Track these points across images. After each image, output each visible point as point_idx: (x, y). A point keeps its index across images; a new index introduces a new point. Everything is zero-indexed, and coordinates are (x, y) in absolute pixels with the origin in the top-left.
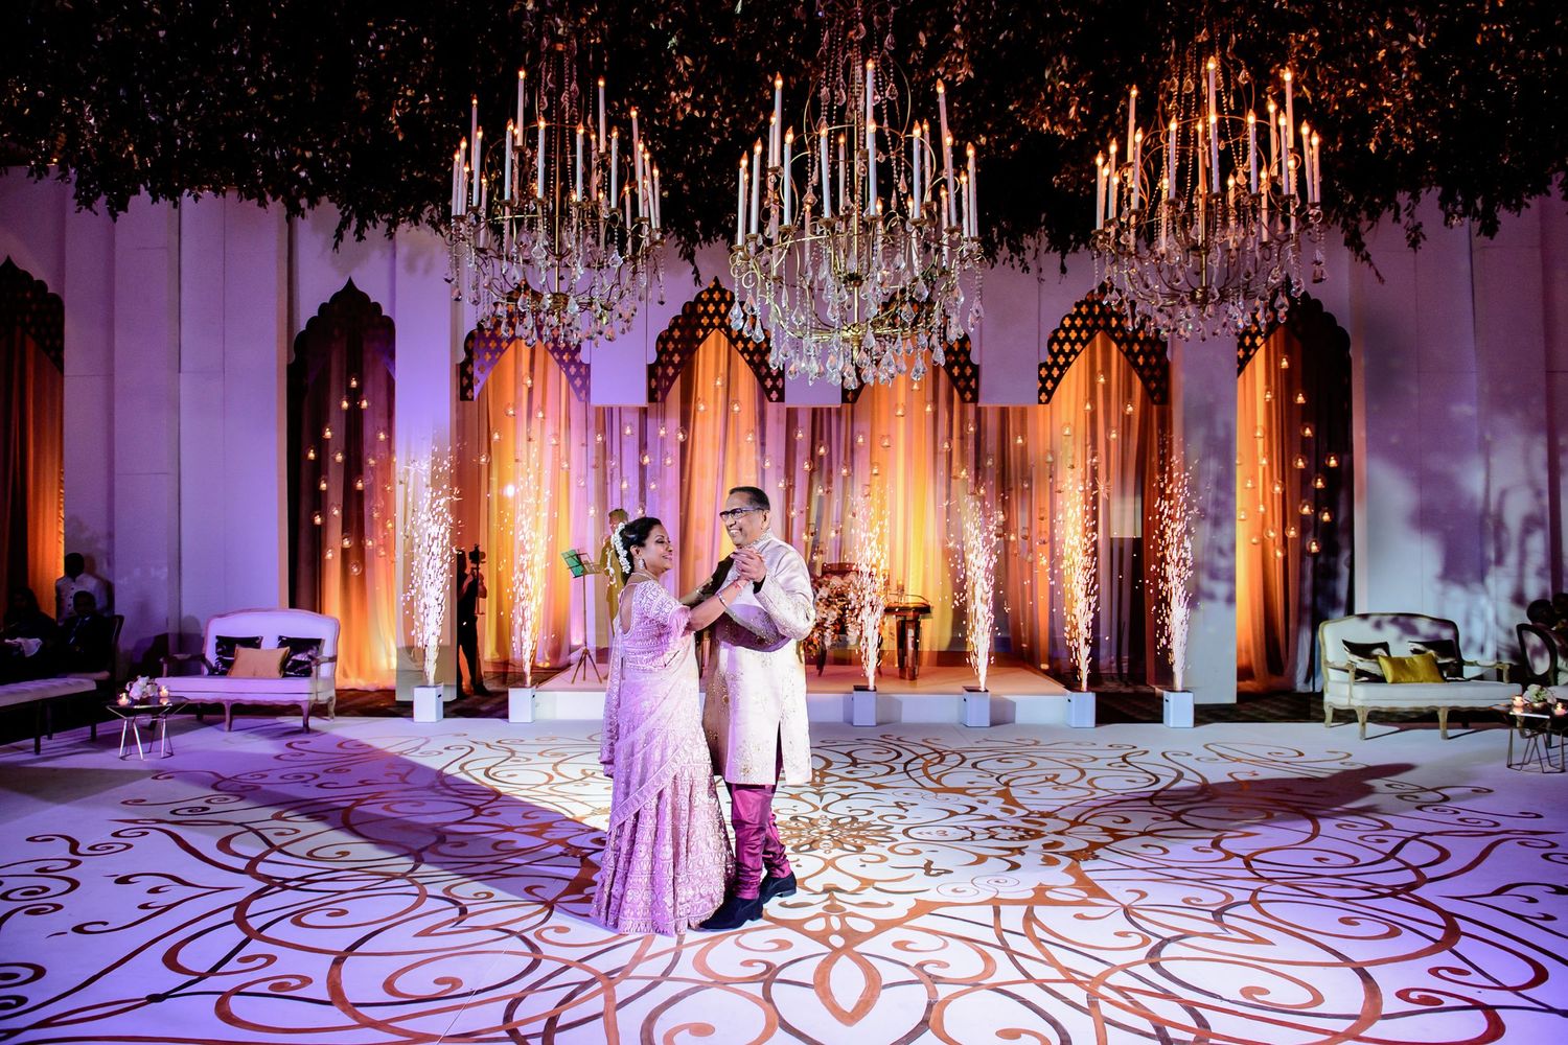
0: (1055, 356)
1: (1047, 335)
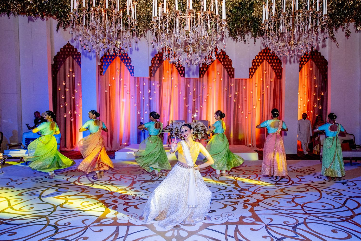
0: (253, 66)
1: (252, 61)
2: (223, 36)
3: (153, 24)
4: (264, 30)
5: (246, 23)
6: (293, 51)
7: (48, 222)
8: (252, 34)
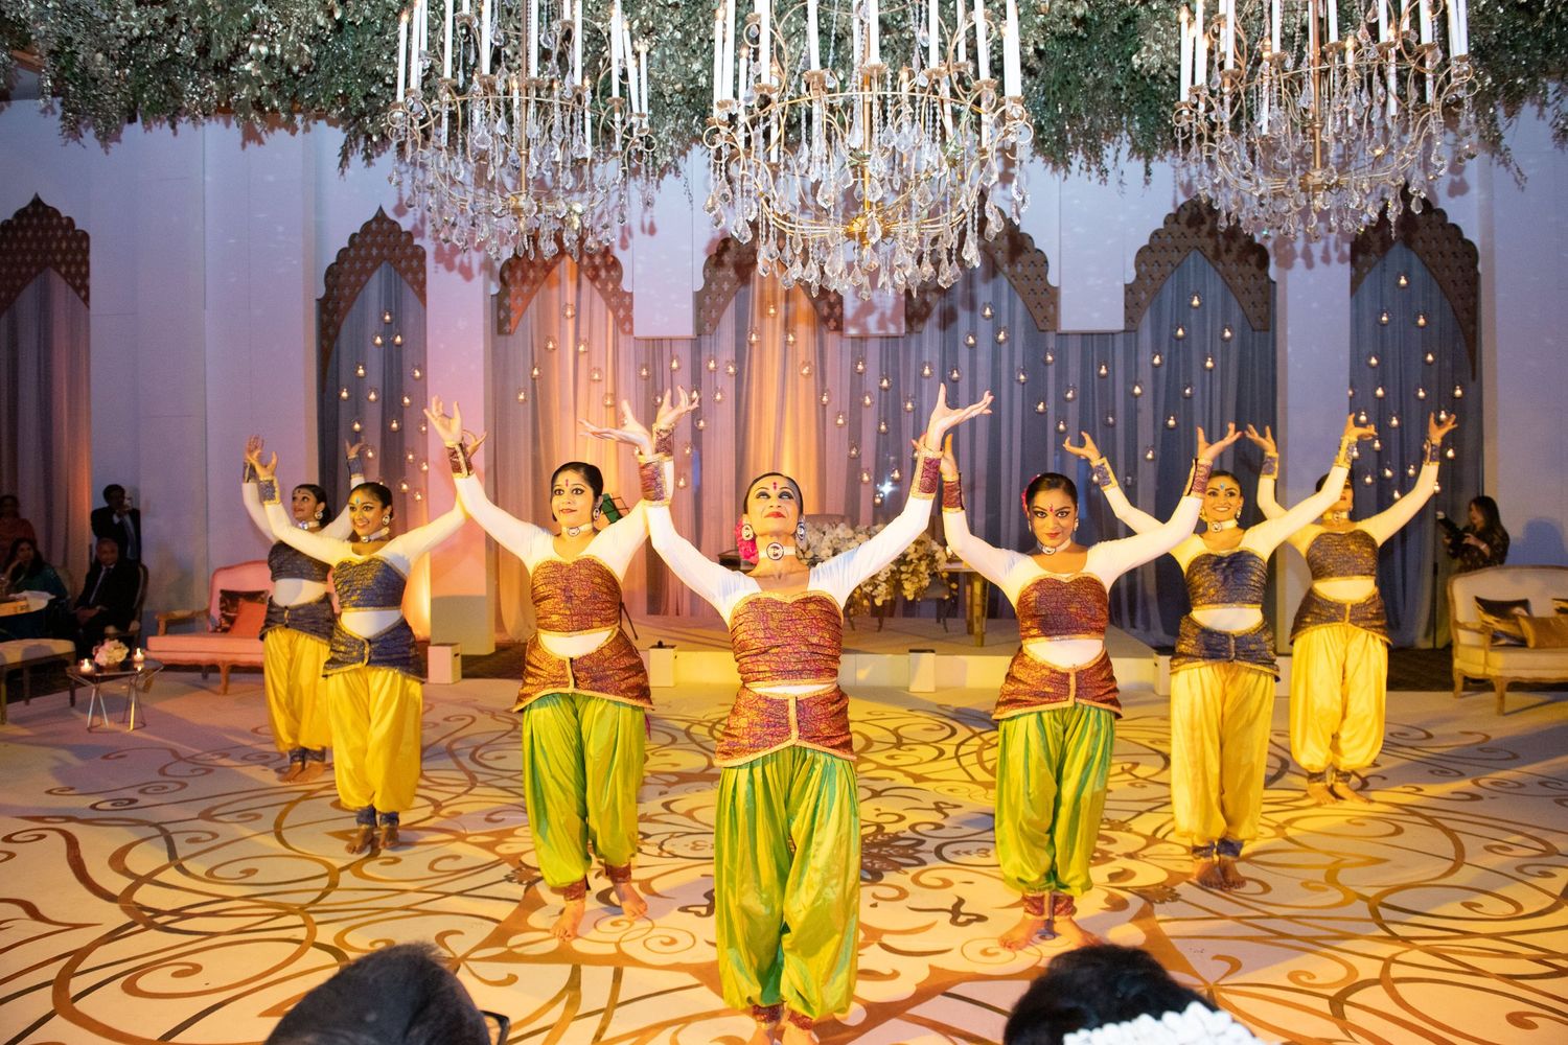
1: (1134, 253)
2: (1009, 164)
3: (717, 131)
4: (1186, 129)
5: (1106, 95)
6: (1324, 215)
7: (312, 933)
8: (1133, 140)
